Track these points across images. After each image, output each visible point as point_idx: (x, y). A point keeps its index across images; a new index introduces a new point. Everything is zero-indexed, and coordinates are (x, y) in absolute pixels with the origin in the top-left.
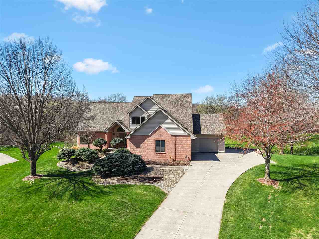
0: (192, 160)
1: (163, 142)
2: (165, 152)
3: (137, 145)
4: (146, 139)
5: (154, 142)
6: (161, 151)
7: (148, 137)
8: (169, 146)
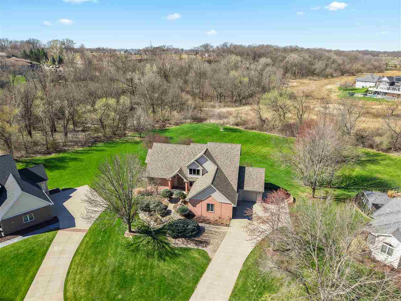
0: (232, 219)
1: (212, 205)
2: (213, 212)
3: (194, 206)
4: (200, 202)
5: (206, 204)
6: (211, 211)
7: (202, 201)
8: (216, 208)
